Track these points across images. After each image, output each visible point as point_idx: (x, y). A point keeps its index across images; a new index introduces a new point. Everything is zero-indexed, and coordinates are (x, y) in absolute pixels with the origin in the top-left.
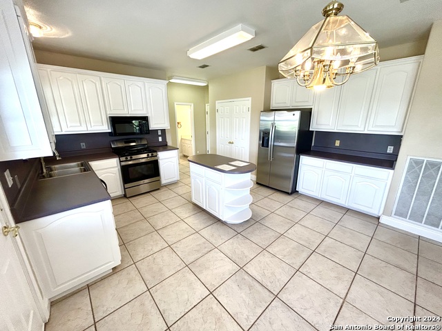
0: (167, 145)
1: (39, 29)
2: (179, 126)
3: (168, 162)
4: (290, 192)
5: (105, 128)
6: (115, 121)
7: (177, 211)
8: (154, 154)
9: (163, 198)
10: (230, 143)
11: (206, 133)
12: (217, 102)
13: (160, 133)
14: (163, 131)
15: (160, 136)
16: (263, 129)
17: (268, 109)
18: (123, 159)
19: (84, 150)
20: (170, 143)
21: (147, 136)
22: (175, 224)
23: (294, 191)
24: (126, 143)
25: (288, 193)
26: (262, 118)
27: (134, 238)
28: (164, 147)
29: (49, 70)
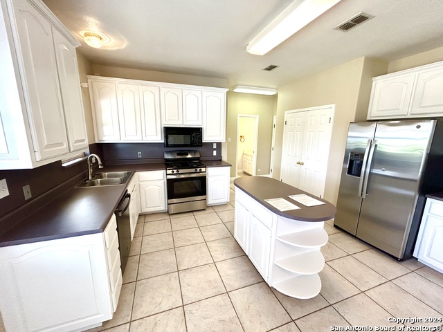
0: (221, 160)
1: (99, 39)
2: (242, 140)
3: (217, 179)
4: (400, 257)
5: (159, 138)
6: (169, 131)
7: (213, 246)
8: (203, 170)
9: (203, 223)
10: (299, 163)
11: (271, 149)
12: (286, 112)
13: (215, 147)
14: (219, 144)
15: (215, 149)
16: (352, 147)
17: (363, 120)
18: (170, 172)
19: (139, 159)
20: (225, 158)
21: (200, 149)
22: (204, 268)
23: (408, 257)
24: (178, 155)
25: (395, 259)
26: (350, 134)
27: (150, 275)
28: (218, 162)
29: (117, 83)
